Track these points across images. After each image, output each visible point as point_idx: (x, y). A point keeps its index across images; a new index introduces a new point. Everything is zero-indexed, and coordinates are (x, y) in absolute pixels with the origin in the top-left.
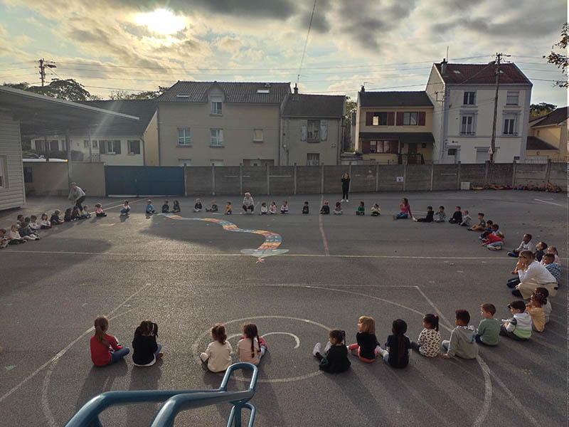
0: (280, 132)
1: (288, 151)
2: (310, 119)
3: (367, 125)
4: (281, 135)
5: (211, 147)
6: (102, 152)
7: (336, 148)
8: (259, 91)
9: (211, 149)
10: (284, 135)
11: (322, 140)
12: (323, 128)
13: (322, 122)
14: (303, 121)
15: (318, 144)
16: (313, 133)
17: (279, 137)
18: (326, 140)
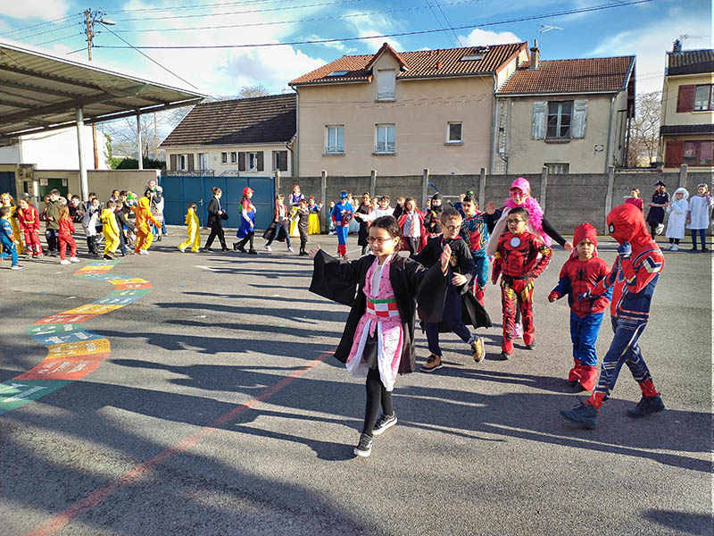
0: (492, 125)
1: (506, 160)
2: (555, 99)
3: (677, 112)
4: (496, 130)
5: (374, 155)
6: (242, 168)
7: (604, 153)
8: (466, 58)
9: (376, 159)
10: (501, 130)
11: (574, 138)
12: (577, 115)
13: (577, 103)
14: (540, 103)
15: (567, 145)
16: (559, 125)
17: (492, 135)
18: (583, 138)
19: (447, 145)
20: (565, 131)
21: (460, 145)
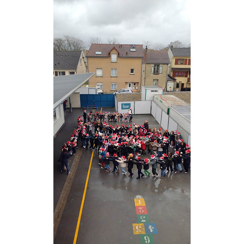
0: (142, 70)
1: (145, 78)
2: (156, 64)
3: (175, 65)
4: (143, 71)
5: (111, 77)
7: (166, 77)
8: (131, 50)
11: (160, 74)
12: (161, 68)
13: (160, 65)
14: (153, 65)
15: (158, 75)
16: (156, 70)
17: (142, 72)
18: (162, 73)
19: (131, 74)
20: (157, 72)
21: (134, 74)
